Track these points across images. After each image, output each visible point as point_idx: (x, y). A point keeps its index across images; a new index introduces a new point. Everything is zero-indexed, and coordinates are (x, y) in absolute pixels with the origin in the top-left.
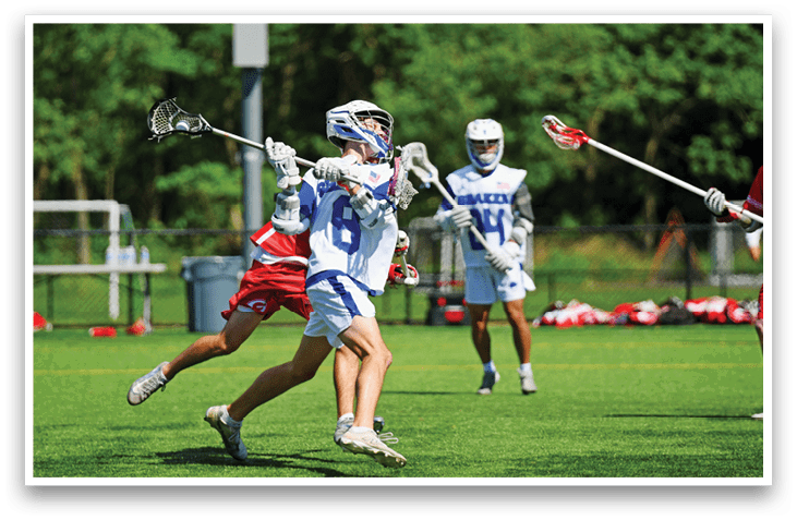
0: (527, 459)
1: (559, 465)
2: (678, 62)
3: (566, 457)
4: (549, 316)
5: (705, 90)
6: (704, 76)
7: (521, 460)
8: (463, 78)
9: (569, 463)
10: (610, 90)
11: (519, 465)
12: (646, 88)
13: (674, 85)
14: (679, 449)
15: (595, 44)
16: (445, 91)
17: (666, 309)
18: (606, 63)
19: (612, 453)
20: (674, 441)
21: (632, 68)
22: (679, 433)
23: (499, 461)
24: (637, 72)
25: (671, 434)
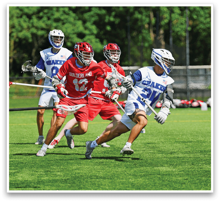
2: (44, 22)
6: (53, 26)
10: (21, 31)
12: (34, 30)
13: (42, 29)
18: (19, 21)
21: (28, 24)
24: (30, 25)
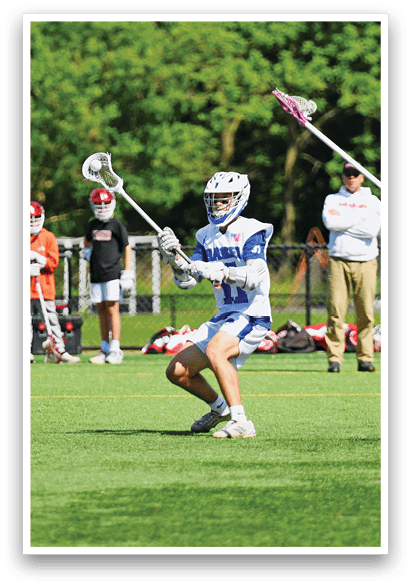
0: (94, 492)
1: (125, 498)
3: (134, 489)
4: (159, 343)
5: (346, 100)
7: (86, 493)
8: (83, 84)
9: (137, 496)
11: (83, 499)
14: (257, 480)
15: (230, 48)
16: (64, 98)
17: (283, 334)
19: (184, 485)
20: (253, 472)
22: (261, 464)
23: (63, 494)
25: (252, 465)
